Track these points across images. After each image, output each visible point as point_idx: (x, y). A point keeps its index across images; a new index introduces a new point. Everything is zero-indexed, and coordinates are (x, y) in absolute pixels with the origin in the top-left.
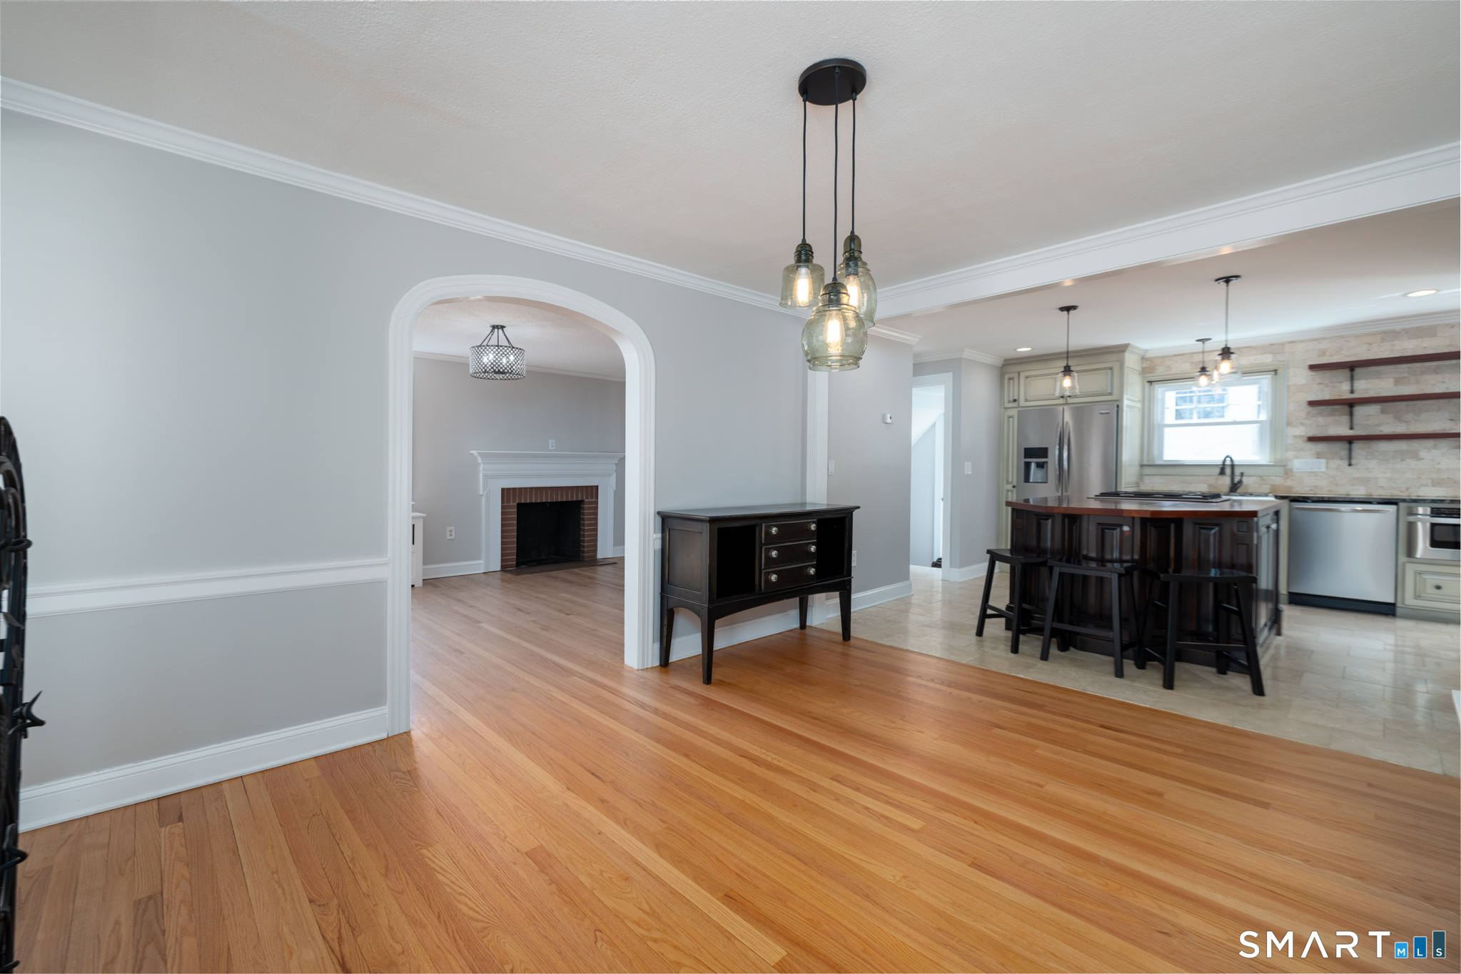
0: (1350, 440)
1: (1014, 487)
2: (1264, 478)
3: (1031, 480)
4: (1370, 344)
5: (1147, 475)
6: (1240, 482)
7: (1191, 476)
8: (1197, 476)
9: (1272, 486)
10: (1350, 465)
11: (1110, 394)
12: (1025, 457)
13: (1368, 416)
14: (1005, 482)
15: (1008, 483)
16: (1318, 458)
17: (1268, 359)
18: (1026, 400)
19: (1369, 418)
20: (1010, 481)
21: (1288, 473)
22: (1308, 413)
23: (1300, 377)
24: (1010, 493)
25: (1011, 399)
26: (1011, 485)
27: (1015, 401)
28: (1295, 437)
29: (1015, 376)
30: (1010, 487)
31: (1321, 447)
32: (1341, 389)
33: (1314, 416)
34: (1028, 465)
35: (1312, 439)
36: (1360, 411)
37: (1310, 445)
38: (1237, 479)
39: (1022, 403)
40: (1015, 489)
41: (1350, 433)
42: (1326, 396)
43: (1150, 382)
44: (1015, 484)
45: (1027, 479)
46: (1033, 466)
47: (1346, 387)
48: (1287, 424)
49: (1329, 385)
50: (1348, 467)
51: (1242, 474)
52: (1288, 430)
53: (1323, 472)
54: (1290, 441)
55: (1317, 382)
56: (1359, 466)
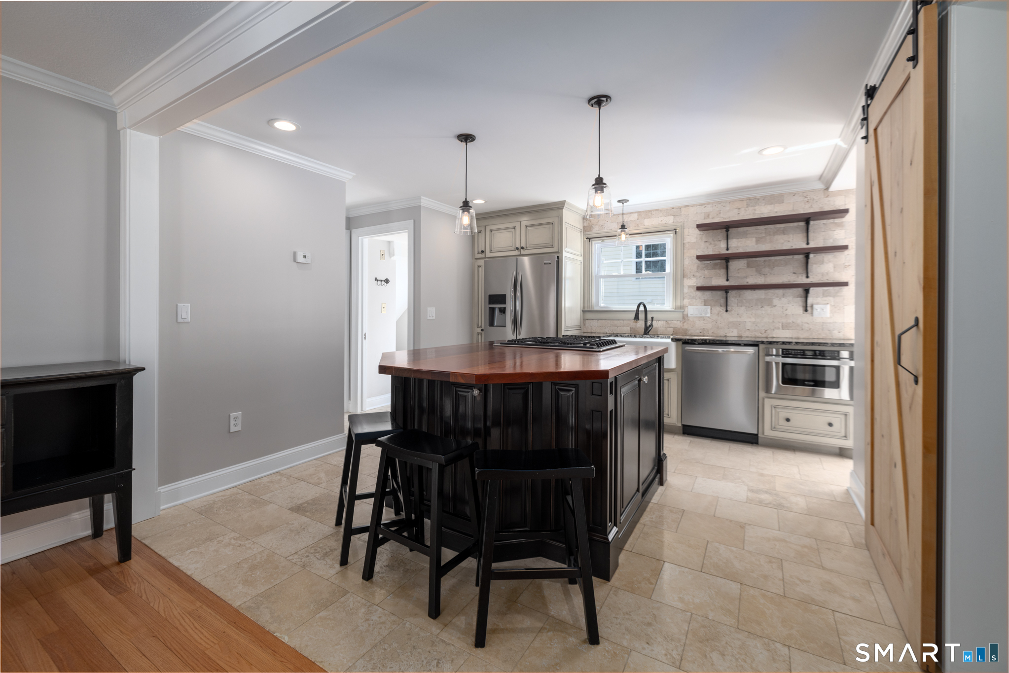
0: (726, 290)
1: (482, 330)
2: (669, 322)
3: (495, 325)
4: (739, 209)
5: (587, 319)
6: (651, 325)
7: (619, 320)
8: (622, 320)
9: (674, 328)
10: (727, 311)
11: (553, 246)
12: (489, 304)
13: (739, 269)
14: (476, 326)
15: (478, 326)
16: (705, 305)
17: (670, 221)
18: (491, 251)
19: (741, 272)
20: (480, 325)
21: (685, 318)
22: (698, 266)
23: (692, 235)
24: (480, 336)
25: (480, 251)
26: (481, 329)
27: (482, 252)
28: (689, 287)
29: (483, 229)
30: (479, 330)
31: (708, 294)
32: (719, 247)
33: (702, 270)
34: (492, 310)
35: (699, 289)
36: (734, 265)
37: (699, 293)
38: (649, 323)
39: (489, 255)
40: (483, 332)
41: (727, 283)
42: (710, 251)
43: (589, 239)
44: (483, 328)
45: (492, 324)
46: (497, 312)
47: (723, 245)
48: (684, 276)
49: (712, 242)
50: (725, 313)
51: (652, 318)
52: (685, 281)
53: (708, 317)
54: (686, 290)
55: (704, 241)
56: (733, 312)
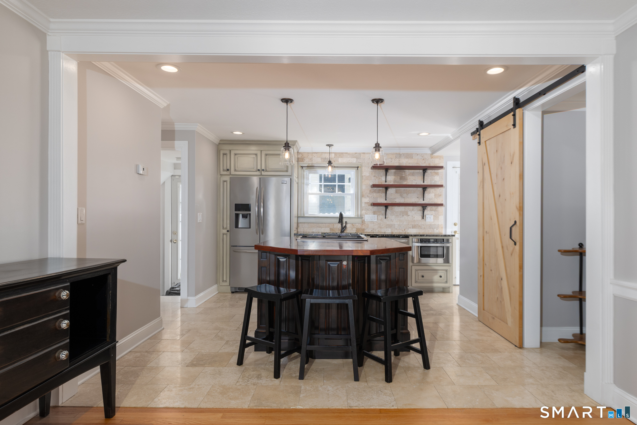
0: (386, 206)
1: (228, 231)
2: (354, 225)
3: (240, 226)
4: (392, 159)
5: (301, 223)
6: (345, 227)
7: (322, 223)
8: (325, 223)
9: (357, 229)
10: (386, 218)
11: (287, 171)
12: (235, 211)
13: (391, 194)
14: (221, 228)
15: (223, 228)
16: (374, 214)
17: (354, 161)
18: (235, 170)
19: (393, 196)
20: (225, 227)
21: (363, 222)
22: (370, 191)
23: (367, 171)
24: (225, 235)
25: (225, 169)
26: (227, 230)
27: (228, 170)
28: (365, 203)
29: (228, 152)
30: (225, 231)
31: (375, 208)
32: (381, 179)
33: (372, 193)
34: (237, 216)
35: (374, 205)
36: (391, 191)
37: (372, 207)
38: (344, 225)
39: (233, 172)
40: (229, 233)
41: (385, 202)
42: (377, 183)
43: (302, 167)
44: (228, 229)
45: (237, 226)
46: (241, 216)
47: (383, 179)
48: (362, 196)
49: (378, 177)
50: (385, 219)
51: (346, 222)
52: (362, 199)
53: (376, 222)
54: (363, 205)
55: (373, 175)
56: (389, 219)
